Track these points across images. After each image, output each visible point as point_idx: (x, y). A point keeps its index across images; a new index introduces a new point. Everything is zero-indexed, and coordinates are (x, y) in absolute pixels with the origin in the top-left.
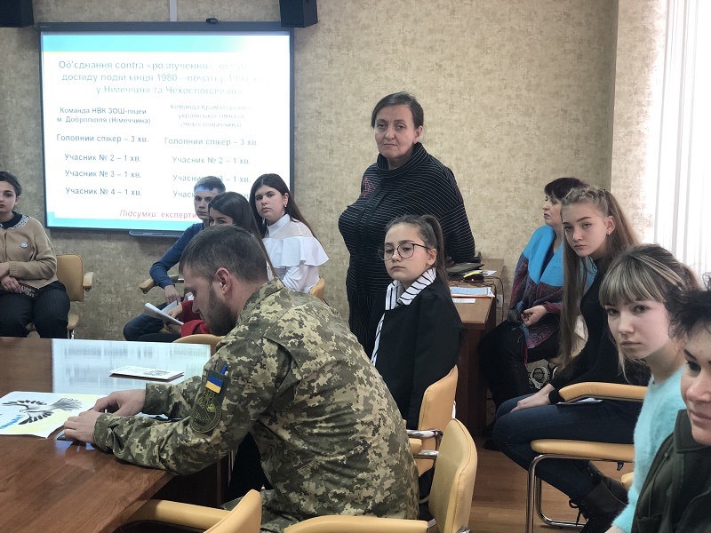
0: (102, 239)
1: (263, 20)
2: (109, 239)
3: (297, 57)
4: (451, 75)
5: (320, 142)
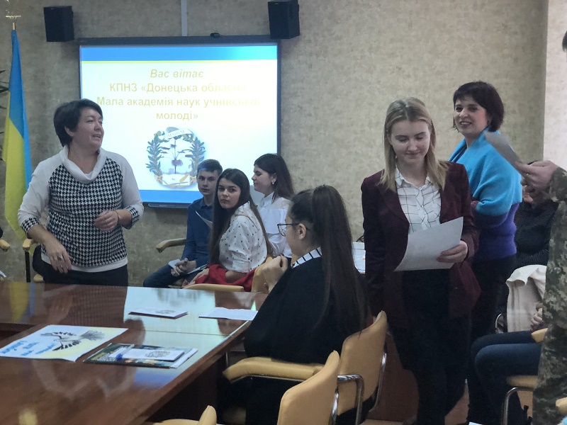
1: (256, 33)
3: (283, 63)
5: (302, 131)
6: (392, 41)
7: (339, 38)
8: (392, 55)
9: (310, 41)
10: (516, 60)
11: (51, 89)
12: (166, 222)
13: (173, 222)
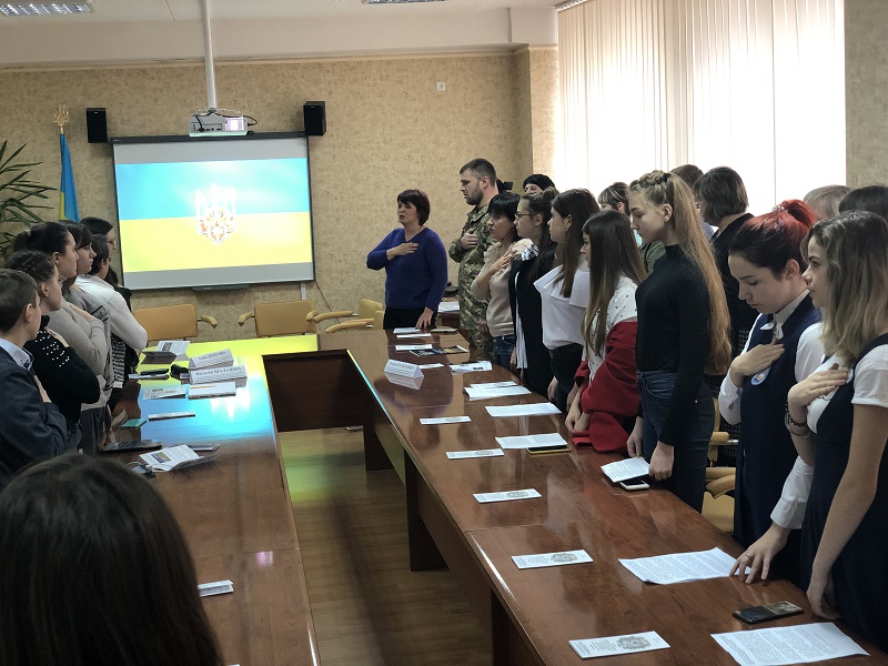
0: (167, 296)
2: (172, 295)
4: (418, 162)
5: (330, 213)
6: (402, 134)
7: (357, 132)
8: (404, 146)
9: (332, 135)
10: (500, 147)
11: (80, 186)
12: (207, 304)
13: (214, 303)
